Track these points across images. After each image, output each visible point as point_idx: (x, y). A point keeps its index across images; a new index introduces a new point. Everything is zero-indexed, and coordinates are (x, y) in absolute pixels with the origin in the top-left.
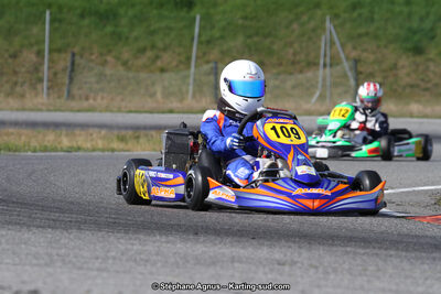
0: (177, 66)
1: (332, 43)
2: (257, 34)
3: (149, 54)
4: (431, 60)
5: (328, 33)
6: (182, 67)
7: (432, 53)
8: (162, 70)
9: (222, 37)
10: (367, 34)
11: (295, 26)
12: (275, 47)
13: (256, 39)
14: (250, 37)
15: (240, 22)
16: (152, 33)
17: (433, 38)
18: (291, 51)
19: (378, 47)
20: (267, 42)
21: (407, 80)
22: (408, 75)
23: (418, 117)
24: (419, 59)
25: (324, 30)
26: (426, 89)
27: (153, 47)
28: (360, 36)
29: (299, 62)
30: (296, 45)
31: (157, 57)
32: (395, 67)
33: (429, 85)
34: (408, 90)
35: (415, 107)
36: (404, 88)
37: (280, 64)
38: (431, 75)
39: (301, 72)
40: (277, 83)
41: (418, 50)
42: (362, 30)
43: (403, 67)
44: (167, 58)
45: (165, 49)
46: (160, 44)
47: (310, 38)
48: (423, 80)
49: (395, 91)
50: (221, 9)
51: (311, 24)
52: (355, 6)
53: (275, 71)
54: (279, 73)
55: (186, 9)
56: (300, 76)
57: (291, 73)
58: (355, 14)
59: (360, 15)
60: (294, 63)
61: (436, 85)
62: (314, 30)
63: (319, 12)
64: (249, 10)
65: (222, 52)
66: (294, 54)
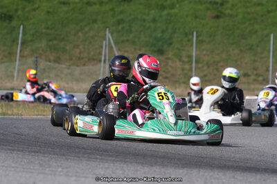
2: (55, 39)
4: (168, 58)
5: (107, 39)
6: (5, 59)
7: (170, 54)
9: (32, 41)
10: (128, 40)
11: (80, 34)
12: (68, 48)
13: (55, 42)
14: (50, 41)
15: (44, 31)
17: (171, 44)
18: (78, 51)
19: (135, 49)
20: (62, 44)
24: (162, 58)
26: (166, 78)
28: (123, 41)
29: (82, 58)
30: (81, 47)
33: (168, 75)
37: (71, 59)
38: (170, 69)
39: (84, 65)
40: (69, 71)
41: (161, 52)
42: (125, 38)
48: (164, 72)
50: (31, 21)
51: (91, 34)
52: (119, 22)
53: (68, 64)
54: (70, 66)
55: (8, 21)
56: (84, 68)
57: (78, 66)
58: (120, 28)
59: (123, 28)
60: (79, 58)
61: (173, 75)
62: (93, 37)
63: (96, 26)
64: (50, 23)
65: (32, 50)
66: (80, 53)
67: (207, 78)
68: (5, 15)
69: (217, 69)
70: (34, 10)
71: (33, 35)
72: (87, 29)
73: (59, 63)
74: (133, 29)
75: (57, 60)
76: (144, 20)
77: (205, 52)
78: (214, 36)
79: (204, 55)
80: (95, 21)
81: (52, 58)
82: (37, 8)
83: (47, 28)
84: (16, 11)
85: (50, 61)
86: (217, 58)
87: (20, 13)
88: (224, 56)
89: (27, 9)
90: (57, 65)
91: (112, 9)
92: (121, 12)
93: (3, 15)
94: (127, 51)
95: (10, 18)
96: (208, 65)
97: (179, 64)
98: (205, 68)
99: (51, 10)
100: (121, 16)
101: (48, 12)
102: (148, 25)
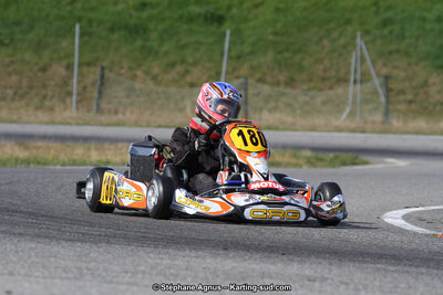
1: (363, 60)
2: (287, 50)
3: (179, 68)
8: (192, 85)
9: (252, 53)
10: (398, 51)
11: (326, 42)
12: (306, 63)
13: (286, 55)
14: (280, 53)
15: (271, 38)
16: (183, 47)
18: (322, 67)
19: (409, 64)
20: (297, 58)
21: (438, 98)
22: (439, 92)
25: (355, 46)
27: (183, 61)
28: (390, 53)
29: (329, 79)
30: (326, 62)
31: (187, 72)
32: (425, 84)
34: (438, 108)
36: (435, 105)
37: (311, 81)
39: (331, 88)
40: (307, 98)
42: (393, 47)
43: (434, 84)
44: (196, 72)
45: (195, 64)
46: (190, 60)
47: (340, 55)
49: (426, 108)
50: (251, 24)
51: (343, 41)
52: (385, 23)
53: (305, 87)
54: (309, 90)
55: (215, 24)
56: (330, 93)
57: (321, 90)
58: (386, 32)
59: (391, 32)
60: (324, 79)
62: (345, 47)
63: (350, 28)
64: (279, 25)
65: (252, 68)
66: (325, 71)
68: (212, 14)
70: (257, 6)
71: (254, 44)
72: (335, 34)
73: (293, 88)
74: (407, 34)
75: (290, 83)
76: (424, 19)
80: (348, 22)
81: (282, 78)
82: (262, 4)
83: (276, 34)
84: (229, 8)
85: (278, 84)
87: (234, 11)
89: (246, 5)
90: (288, 90)
91: (375, 4)
92: (389, 8)
93: (209, 15)
94: (394, 67)
95: (220, 20)
99: (281, 6)
100: (389, 14)
101: (278, 10)
102: (429, 26)
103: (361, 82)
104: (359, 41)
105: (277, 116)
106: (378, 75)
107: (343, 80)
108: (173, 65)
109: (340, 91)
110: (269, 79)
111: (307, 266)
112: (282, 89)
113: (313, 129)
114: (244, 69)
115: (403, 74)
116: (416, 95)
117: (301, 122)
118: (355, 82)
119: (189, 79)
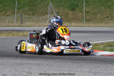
0: (11, 14)
1: (51, 8)
2: (32, 6)
3: (4, 11)
4: (77, 12)
5: (50, 5)
6: (13, 15)
7: (77, 10)
8: (8, 16)
9: (23, 7)
10: (60, 5)
11: (42, 4)
12: (37, 9)
13: (32, 7)
14: (30, 7)
15: (28, 3)
16: (5, 6)
17: (77, 6)
18: (41, 10)
19: (63, 9)
20: (35, 8)
21: (71, 17)
22: (71, 16)
23: (74, 27)
24: (74, 12)
25: (49, 5)
26: (76, 19)
27: (5, 10)
28: (59, 6)
29: (43, 13)
30: (42, 9)
31: (6, 12)
32: (68, 14)
33: (77, 18)
34: (71, 20)
35: (73, 24)
36: (70, 19)
37: (38, 14)
38: (77, 16)
39: (44, 15)
40: (37, 18)
41: (73, 10)
42: (59, 4)
43: (70, 14)
44: (9, 12)
45: (8, 10)
46: (7, 9)
47: (46, 7)
48: (75, 17)
49: (68, 20)
51: (46, 3)
53: (37, 15)
56: (43, 17)
57: (41, 16)
58: (57, 1)
60: (42, 13)
61: (78, 18)
62: (47, 5)
65: (23, 11)
66: (42, 11)
67: (92, 19)
69: (96, 16)
71: (23, 5)
72: (44, 2)
73: (34, 15)
74: (63, 1)
75: (33, 14)
77: (91, 9)
78: (95, 2)
79: (91, 10)
81: (31, 13)
85: (30, 15)
86: (96, 11)
88: (98, 10)
90: (32, 16)
94: (60, 10)
96: (92, 14)
97: (81, 14)
98: (91, 15)
103: (51, 14)
104: (50, 3)
105: (30, 23)
106: (55, 12)
107: (47, 13)
108: (2, 11)
109: (46, 16)
110: (27, 13)
111: (38, 61)
112: (31, 16)
113: (39, 26)
114: (21, 11)
115: (62, 11)
116: (65, 17)
117: (36, 24)
118: (50, 14)
119: (7, 14)
